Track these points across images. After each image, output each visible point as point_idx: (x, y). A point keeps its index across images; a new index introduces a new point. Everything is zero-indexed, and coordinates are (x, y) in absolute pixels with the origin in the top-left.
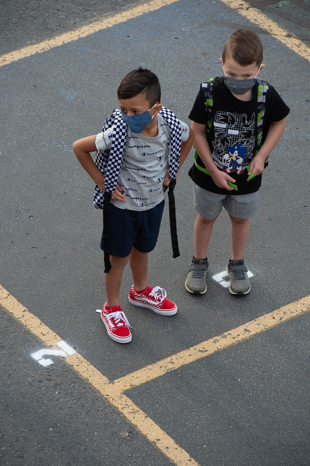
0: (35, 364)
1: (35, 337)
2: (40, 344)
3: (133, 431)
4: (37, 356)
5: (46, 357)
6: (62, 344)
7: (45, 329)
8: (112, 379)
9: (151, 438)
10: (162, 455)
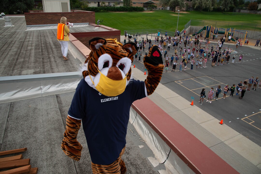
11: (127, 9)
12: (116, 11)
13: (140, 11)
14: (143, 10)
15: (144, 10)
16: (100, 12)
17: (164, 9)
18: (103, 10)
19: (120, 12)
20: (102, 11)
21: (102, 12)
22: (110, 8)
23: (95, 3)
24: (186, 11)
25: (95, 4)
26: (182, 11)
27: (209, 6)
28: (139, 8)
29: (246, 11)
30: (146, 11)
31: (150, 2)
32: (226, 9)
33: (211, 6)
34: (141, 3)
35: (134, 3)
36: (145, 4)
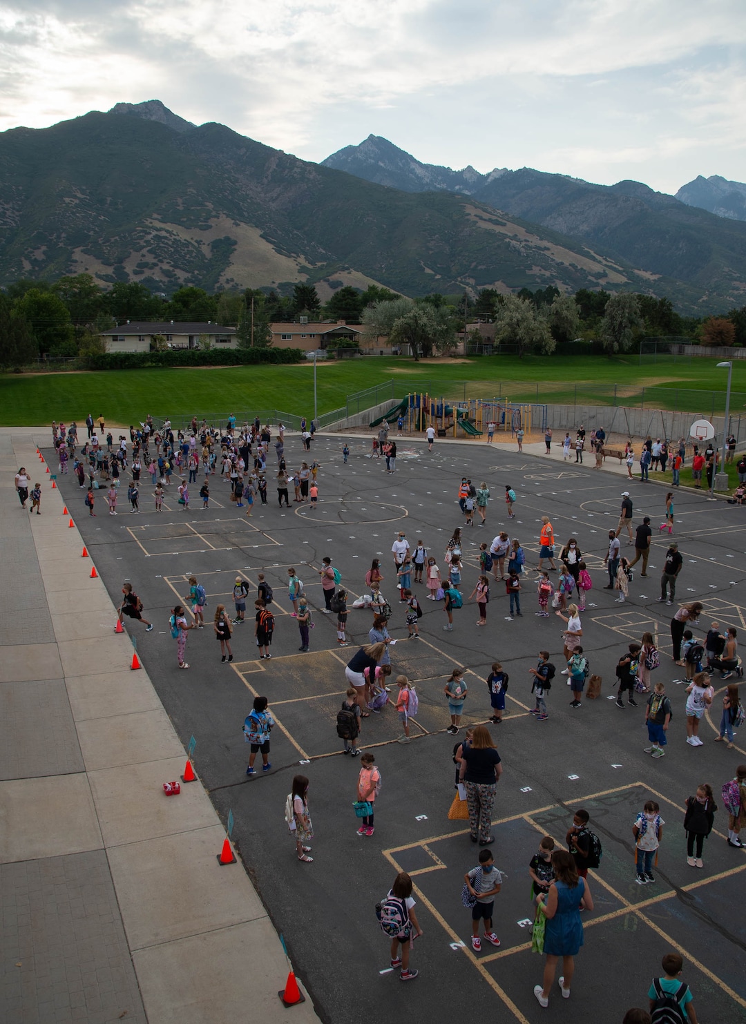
0: (451, 948)
1: (452, 938)
2: (454, 942)
3: (484, 979)
4: (452, 945)
5: (455, 946)
6: (461, 942)
7: (456, 935)
8: (478, 958)
9: (490, 983)
10: (494, 990)
11: (237, 358)
12: (198, 366)
13: (288, 363)
14: (301, 359)
15: (305, 358)
16: (144, 367)
17: (399, 352)
18: (152, 362)
19: (213, 368)
20: (150, 364)
21: (150, 367)
22: (177, 355)
23: (140, 340)
24: (468, 355)
25: (142, 342)
26: (451, 356)
27: (538, 337)
28: (285, 351)
29: (700, 350)
30: (309, 362)
31: (344, 331)
32: (616, 345)
33: (547, 335)
34: (311, 335)
35: (284, 337)
36: (326, 338)
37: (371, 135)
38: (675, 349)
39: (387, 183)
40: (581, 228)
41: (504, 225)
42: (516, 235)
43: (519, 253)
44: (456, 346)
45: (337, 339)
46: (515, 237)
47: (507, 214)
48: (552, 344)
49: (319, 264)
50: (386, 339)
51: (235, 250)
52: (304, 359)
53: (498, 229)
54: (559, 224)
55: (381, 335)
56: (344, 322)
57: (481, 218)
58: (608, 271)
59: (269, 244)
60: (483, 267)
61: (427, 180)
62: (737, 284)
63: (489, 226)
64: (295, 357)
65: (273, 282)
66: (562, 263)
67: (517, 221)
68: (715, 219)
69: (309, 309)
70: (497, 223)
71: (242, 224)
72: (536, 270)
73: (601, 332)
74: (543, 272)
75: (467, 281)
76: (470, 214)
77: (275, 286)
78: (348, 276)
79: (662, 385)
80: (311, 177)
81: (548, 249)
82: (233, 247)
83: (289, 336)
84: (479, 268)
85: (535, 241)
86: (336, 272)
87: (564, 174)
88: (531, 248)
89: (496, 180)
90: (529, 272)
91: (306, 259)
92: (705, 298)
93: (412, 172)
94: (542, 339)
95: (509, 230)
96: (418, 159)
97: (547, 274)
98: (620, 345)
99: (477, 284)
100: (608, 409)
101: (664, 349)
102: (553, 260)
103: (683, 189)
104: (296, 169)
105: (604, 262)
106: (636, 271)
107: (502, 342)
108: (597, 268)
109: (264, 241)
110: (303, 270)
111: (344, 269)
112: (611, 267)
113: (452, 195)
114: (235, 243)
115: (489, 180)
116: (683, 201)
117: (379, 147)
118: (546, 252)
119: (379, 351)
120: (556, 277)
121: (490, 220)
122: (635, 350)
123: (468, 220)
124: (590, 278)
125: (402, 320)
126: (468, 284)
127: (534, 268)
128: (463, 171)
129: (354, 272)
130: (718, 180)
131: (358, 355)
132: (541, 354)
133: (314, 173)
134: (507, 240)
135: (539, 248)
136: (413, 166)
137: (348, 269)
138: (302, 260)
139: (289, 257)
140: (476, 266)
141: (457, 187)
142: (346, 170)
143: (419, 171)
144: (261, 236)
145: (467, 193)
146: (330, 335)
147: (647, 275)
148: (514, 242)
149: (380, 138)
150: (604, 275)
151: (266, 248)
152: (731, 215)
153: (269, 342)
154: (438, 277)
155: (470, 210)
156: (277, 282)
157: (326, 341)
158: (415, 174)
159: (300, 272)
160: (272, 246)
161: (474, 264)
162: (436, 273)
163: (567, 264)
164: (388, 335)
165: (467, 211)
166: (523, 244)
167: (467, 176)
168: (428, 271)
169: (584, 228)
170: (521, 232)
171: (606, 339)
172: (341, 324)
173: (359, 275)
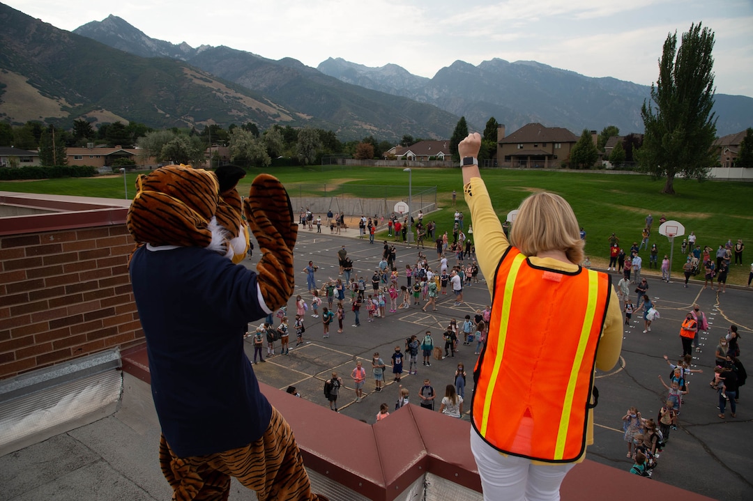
11: (44, 173)
14: (95, 173)
19: (24, 181)
27: (259, 156)
28: (82, 168)
29: (355, 162)
30: (101, 175)
31: (123, 153)
32: (306, 159)
33: (265, 155)
34: (97, 156)
35: (76, 157)
36: (109, 158)
37: (111, 15)
38: (340, 161)
39: (125, 49)
40: (261, 86)
41: (211, 82)
42: (219, 89)
43: (223, 101)
44: (206, 163)
45: (119, 159)
46: (219, 90)
47: (212, 75)
48: (269, 160)
49: (77, 105)
50: (155, 158)
51: (5, 91)
52: (97, 174)
53: (207, 84)
54: (247, 83)
55: (152, 155)
56: (120, 147)
57: (195, 77)
58: (280, 113)
59: (35, 89)
60: (199, 110)
61: (155, 49)
62: (357, 122)
63: (201, 83)
64: (90, 172)
65: (41, 117)
66: (251, 108)
67: (220, 80)
68: (341, 83)
69: (86, 137)
70: (206, 80)
71: (10, 72)
72: (234, 112)
73: (296, 151)
74: (239, 113)
75: (189, 119)
76: (186, 74)
77: (42, 120)
78: (101, 114)
79: (346, 183)
80: (66, 40)
81: (242, 99)
82: (3, 89)
83: (80, 157)
84: (196, 110)
85: (232, 93)
86: (91, 111)
87: (248, 51)
88: (230, 97)
89: (203, 52)
90: (231, 114)
91: (67, 101)
92: (339, 130)
93: (143, 42)
94: (262, 157)
95: (214, 85)
96: (147, 35)
97: (242, 115)
98: (309, 159)
99: (196, 121)
100: (322, 199)
101: (334, 162)
102: (245, 106)
103: (321, 65)
104: (52, 34)
105: (278, 108)
106: (297, 114)
107: (235, 159)
108: (274, 111)
109: (30, 86)
110: (64, 109)
111: (97, 109)
112: (281, 111)
113: (174, 60)
114: (5, 86)
115: (198, 52)
116: (321, 71)
117: (116, 23)
118: (240, 101)
119: (148, 167)
120: (248, 117)
121: (201, 79)
122: (318, 162)
123: (186, 78)
124: (269, 117)
125: (168, 145)
126: (189, 121)
127: (233, 110)
128: (180, 45)
129: (105, 111)
130: (340, 60)
131: (134, 170)
132: (261, 167)
133: (68, 39)
134: (214, 92)
135: (235, 98)
136: (143, 39)
137: (100, 109)
138: (63, 101)
139: (53, 99)
140: (194, 109)
141: (176, 56)
142: (93, 38)
143: (148, 43)
144: (27, 82)
145: (183, 59)
146: (112, 156)
147: (304, 116)
148: (218, 94)
149: (118, 18)
150: (279, 116)
151: (33, 91)
152: (350, 81)
153: (66, 161)
154: (168, 116)
155: (187, 71)
156: (44, 117)
157: (110, 160)
158: (145, 44)
159: (62, 110)
160: (37, 90)
161: (192, 108)
162: (167, 113)
163: (254, 108)
164: (157, 155)
165: (185, 72)
166: (225, 94)
167: (182, 48)
168: (160, 111)
169: (263, 86)
170: (223, 87)
171: (300, 156)
172: (118, 149)
173: (109, 114)
